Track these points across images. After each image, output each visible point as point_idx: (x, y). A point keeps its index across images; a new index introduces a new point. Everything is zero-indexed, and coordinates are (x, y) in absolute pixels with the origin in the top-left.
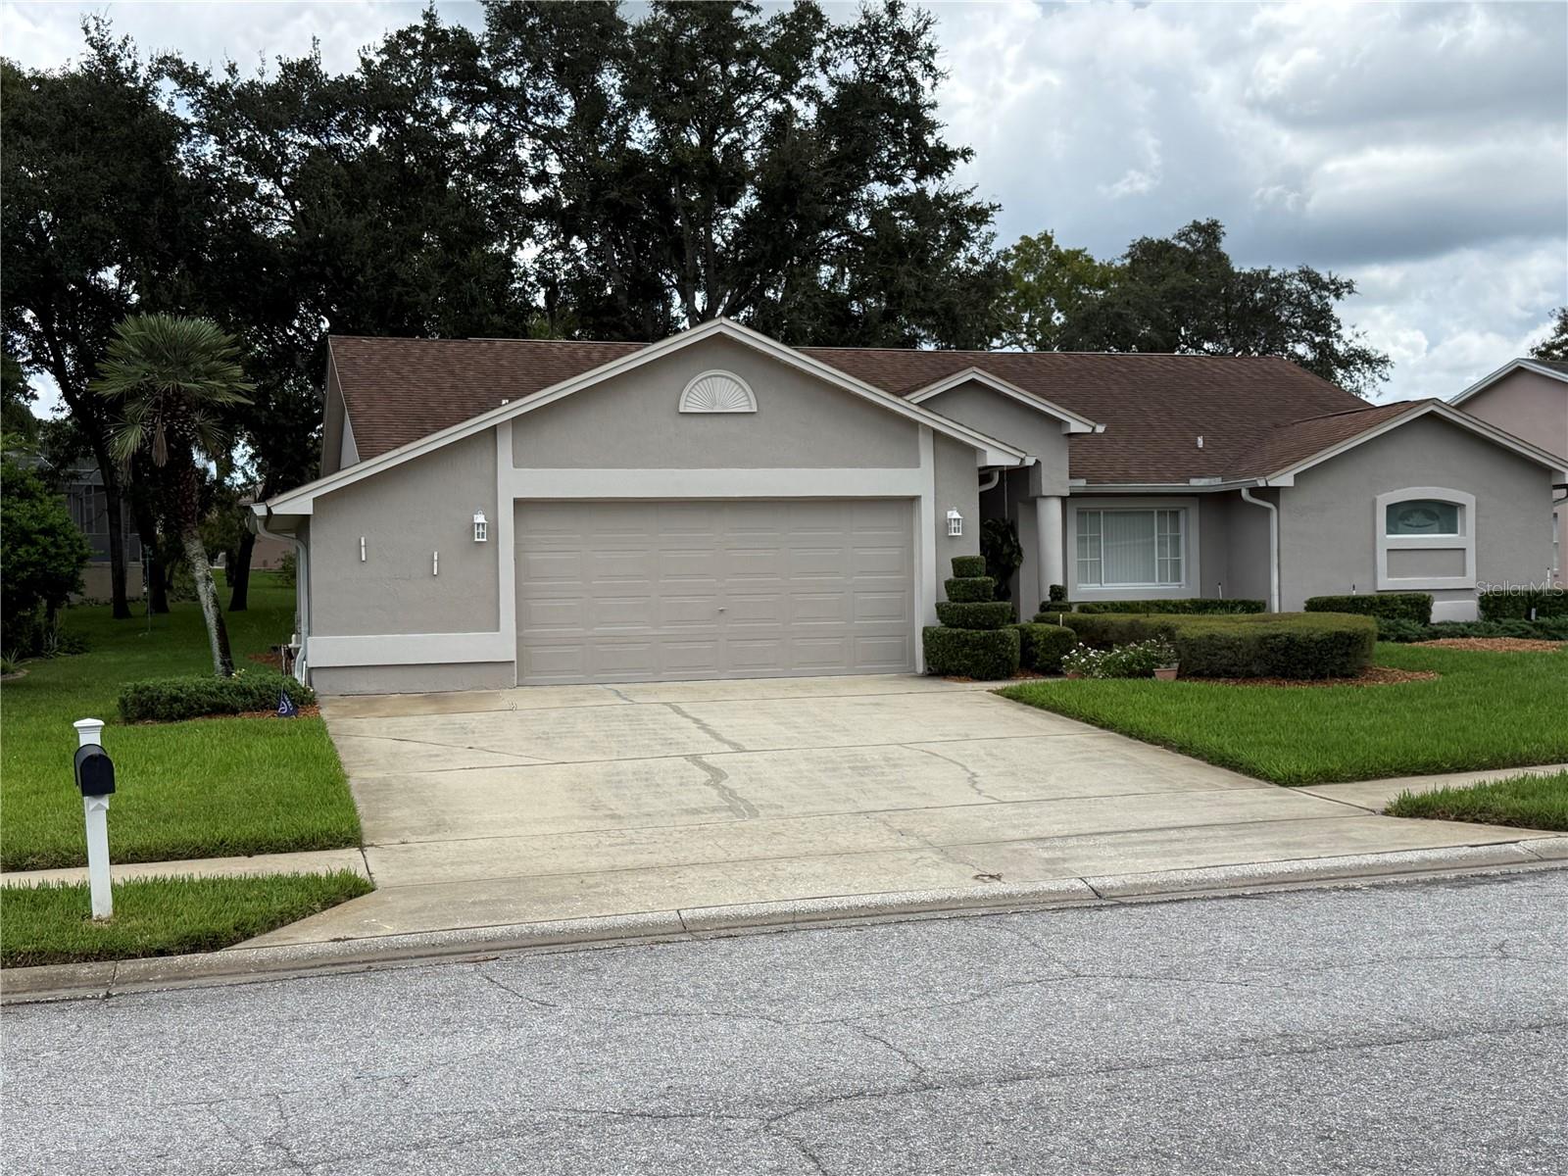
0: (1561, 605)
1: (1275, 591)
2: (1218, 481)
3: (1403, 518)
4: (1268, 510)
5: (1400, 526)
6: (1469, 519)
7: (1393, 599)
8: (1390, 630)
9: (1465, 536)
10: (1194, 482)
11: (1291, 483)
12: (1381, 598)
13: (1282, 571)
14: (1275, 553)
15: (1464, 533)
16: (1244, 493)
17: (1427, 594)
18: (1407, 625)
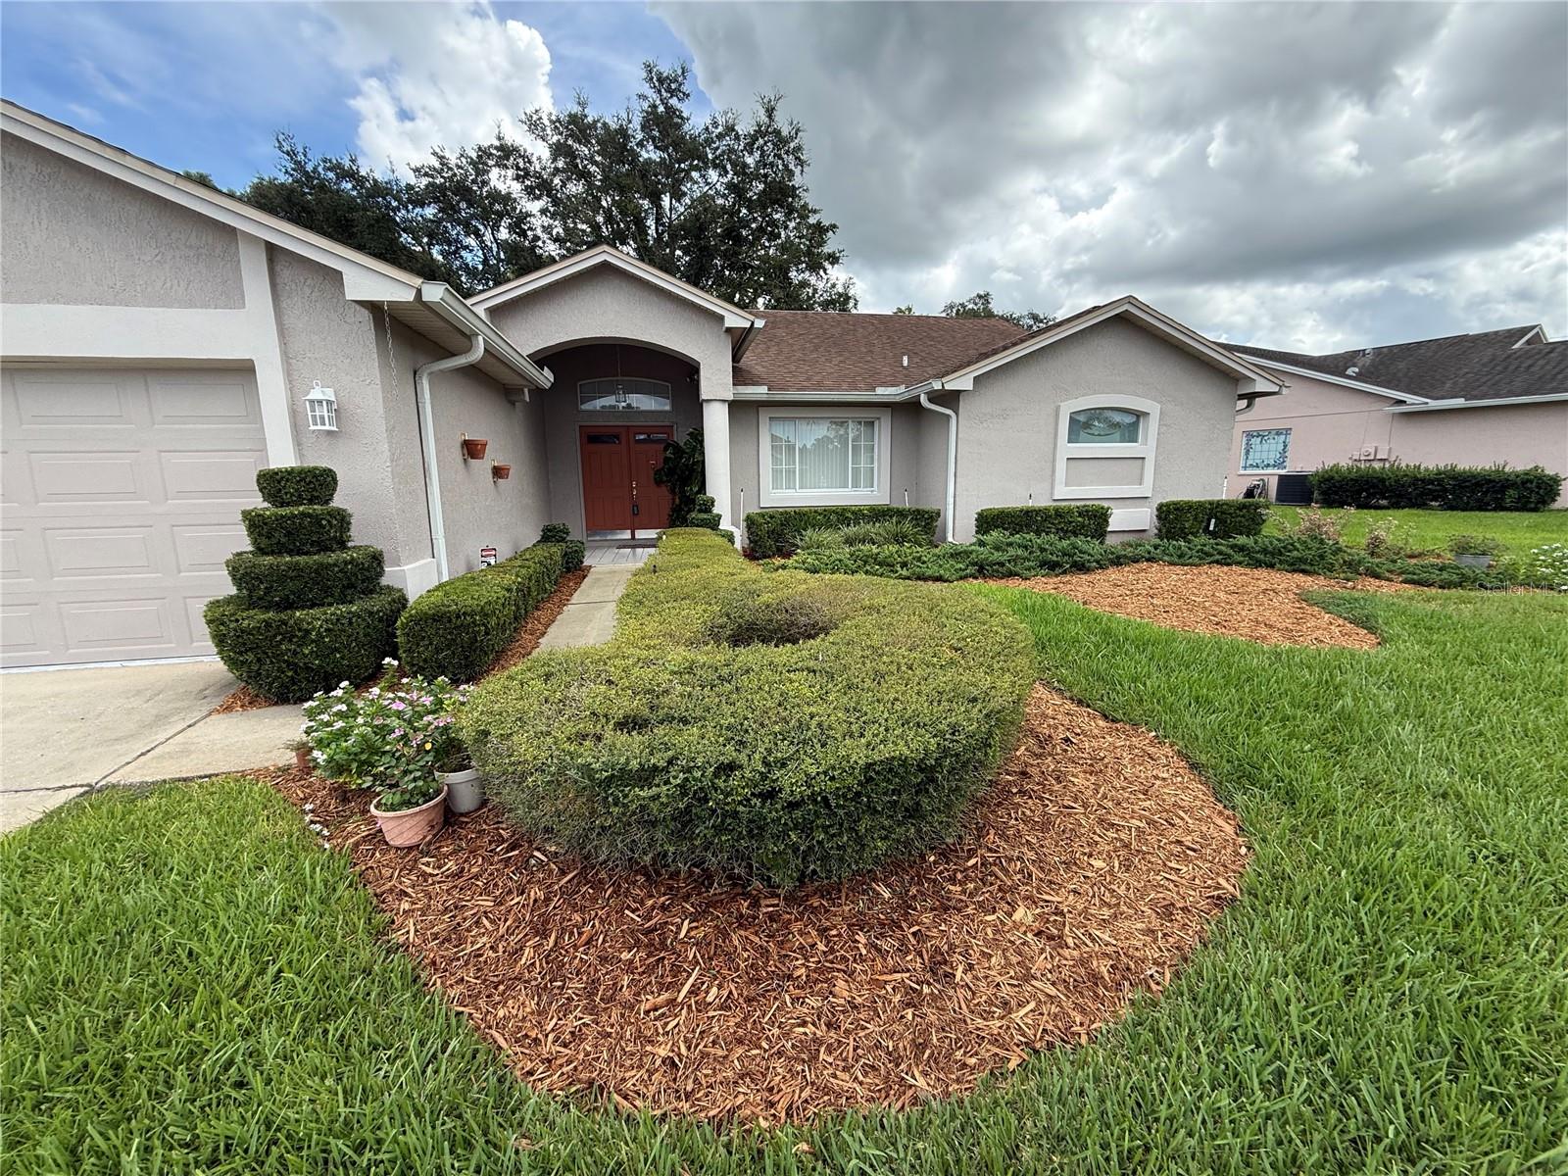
0: (1243, 516)
1: (951, 500)
2: (902, 389)
3: (1087, 425)
4: (948, 416)
5: (1083, 434)
6: (1151, 429)
7: (1070, 511)
8: (1064, 554)
9: (1145, 446)
10: (880, 390)
11: (969, 386)
12: (1057, 510)
13: (958, 480)
14: (953, 460)
15: (1145, 443)
16: (924, 400)
17: (1105, 504)
18: (1085, 547)
